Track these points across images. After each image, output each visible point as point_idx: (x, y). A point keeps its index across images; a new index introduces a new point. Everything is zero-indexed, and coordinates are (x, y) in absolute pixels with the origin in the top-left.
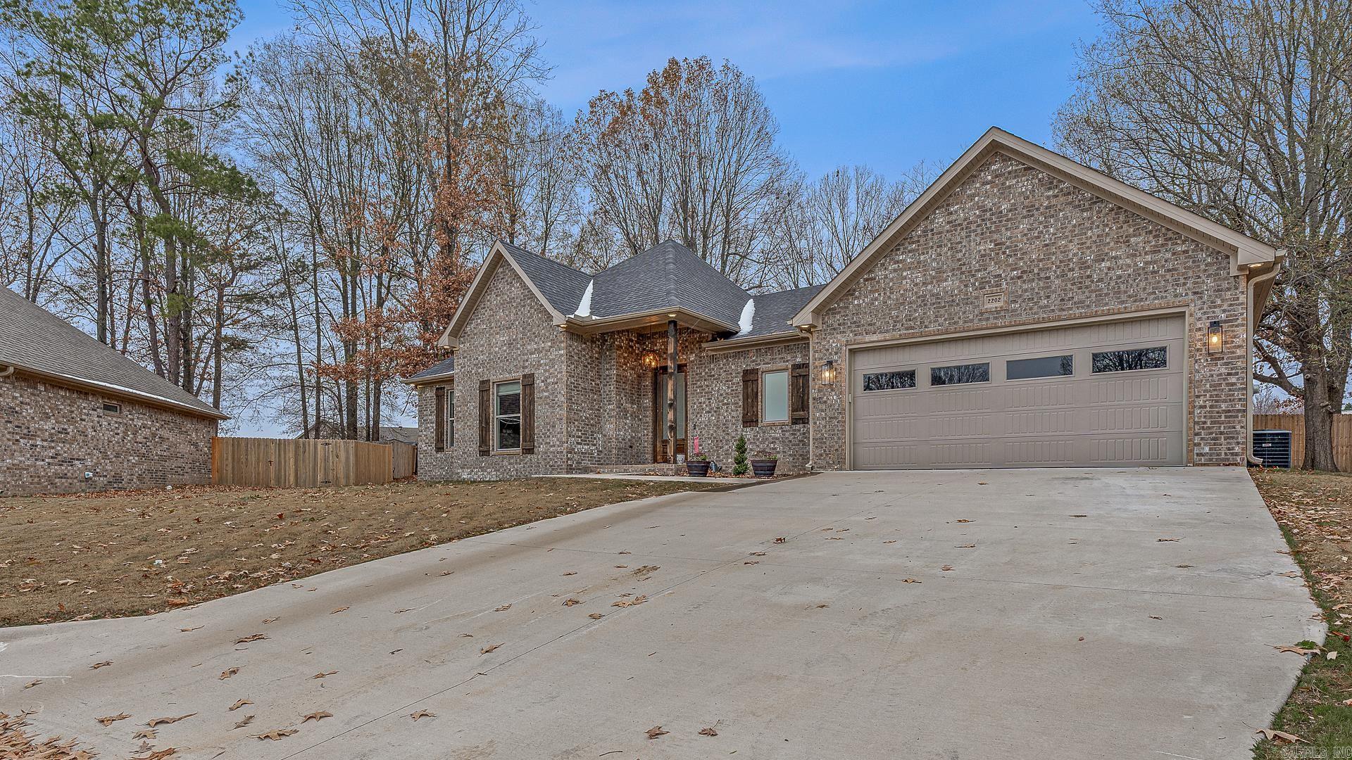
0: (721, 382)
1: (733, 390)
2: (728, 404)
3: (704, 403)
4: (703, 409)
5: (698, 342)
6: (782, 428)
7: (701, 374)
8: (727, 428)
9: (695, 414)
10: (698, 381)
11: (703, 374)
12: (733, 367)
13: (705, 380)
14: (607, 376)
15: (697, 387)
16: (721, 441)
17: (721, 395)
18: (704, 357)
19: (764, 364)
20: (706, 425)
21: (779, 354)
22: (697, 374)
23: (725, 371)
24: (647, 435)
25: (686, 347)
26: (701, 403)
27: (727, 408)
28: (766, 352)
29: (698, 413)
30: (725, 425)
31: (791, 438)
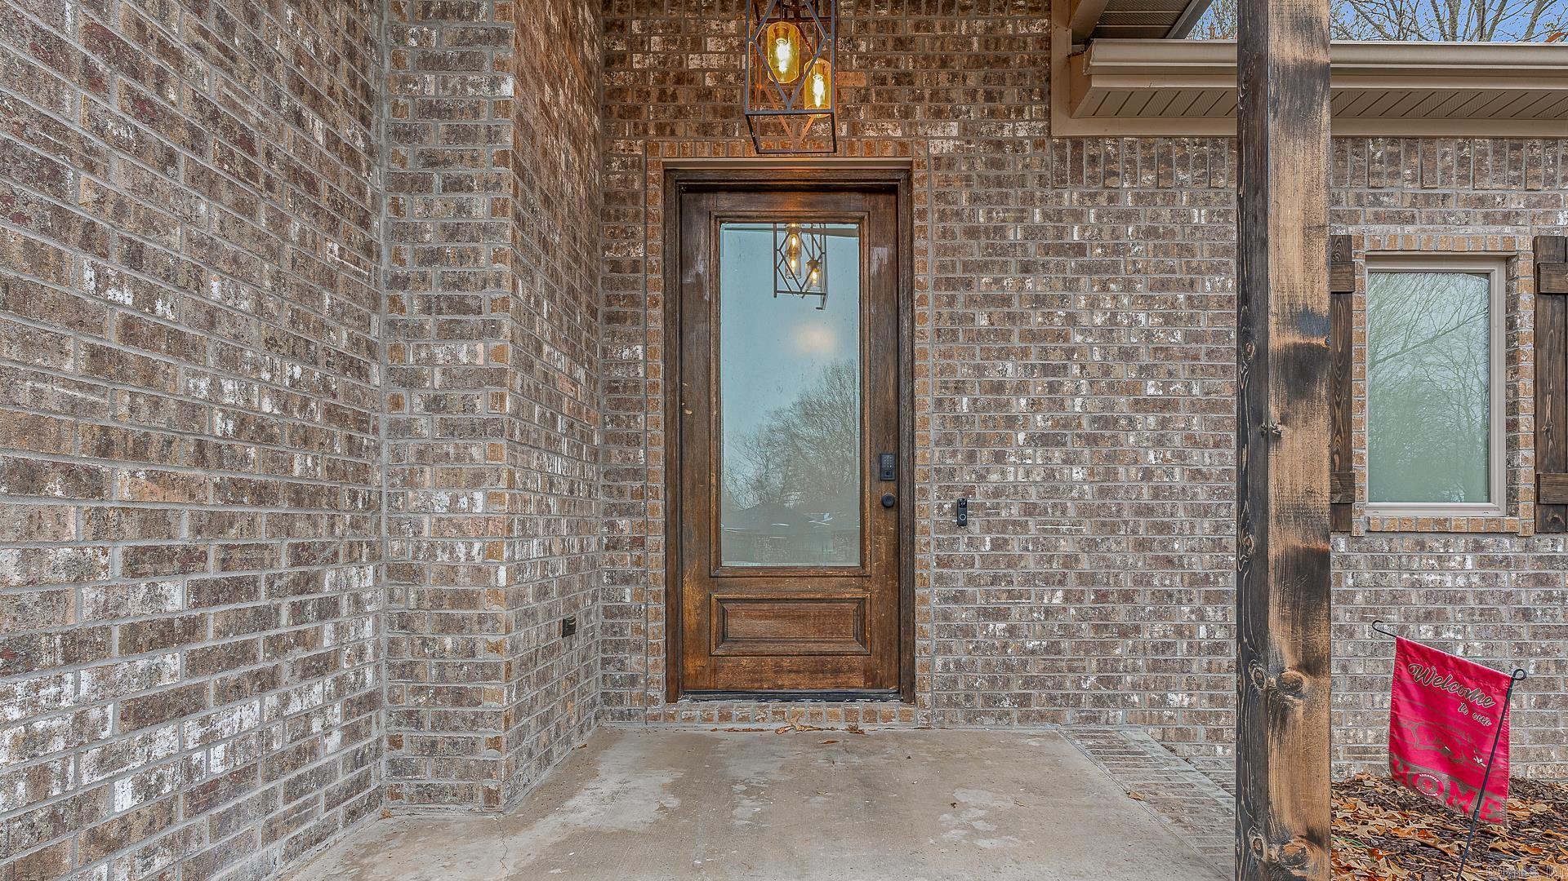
0: (1128, 286)
1: (1198, 338)
2: (1166, 405)
3: (1021, 389)
4: (1011, 421)
5: (977, 62)
6: (1478, 547)
7: (1000, 231)
8: (1164, 528)
9: (962, 446)
10: (984, 267)
11: (1015, 234)
12: (1199, 216)
13: (1026, 268)
14: (431, 109)
15: (972, 301)
16: (1127, 597)
17: (1127, 355)
18: (1018, 146)
19: (1378, 218)
20: (1030, 510)
21: (1464, 178)
22: (972, 233)
23: (1151, 233)
24: (638, 542)
25: (903, 79)
26: (998, 388)
27: (1163, 423)
28: (1394, 159)
29: (981, 440)
30: (1150, 511)
31: (1529, 597)
